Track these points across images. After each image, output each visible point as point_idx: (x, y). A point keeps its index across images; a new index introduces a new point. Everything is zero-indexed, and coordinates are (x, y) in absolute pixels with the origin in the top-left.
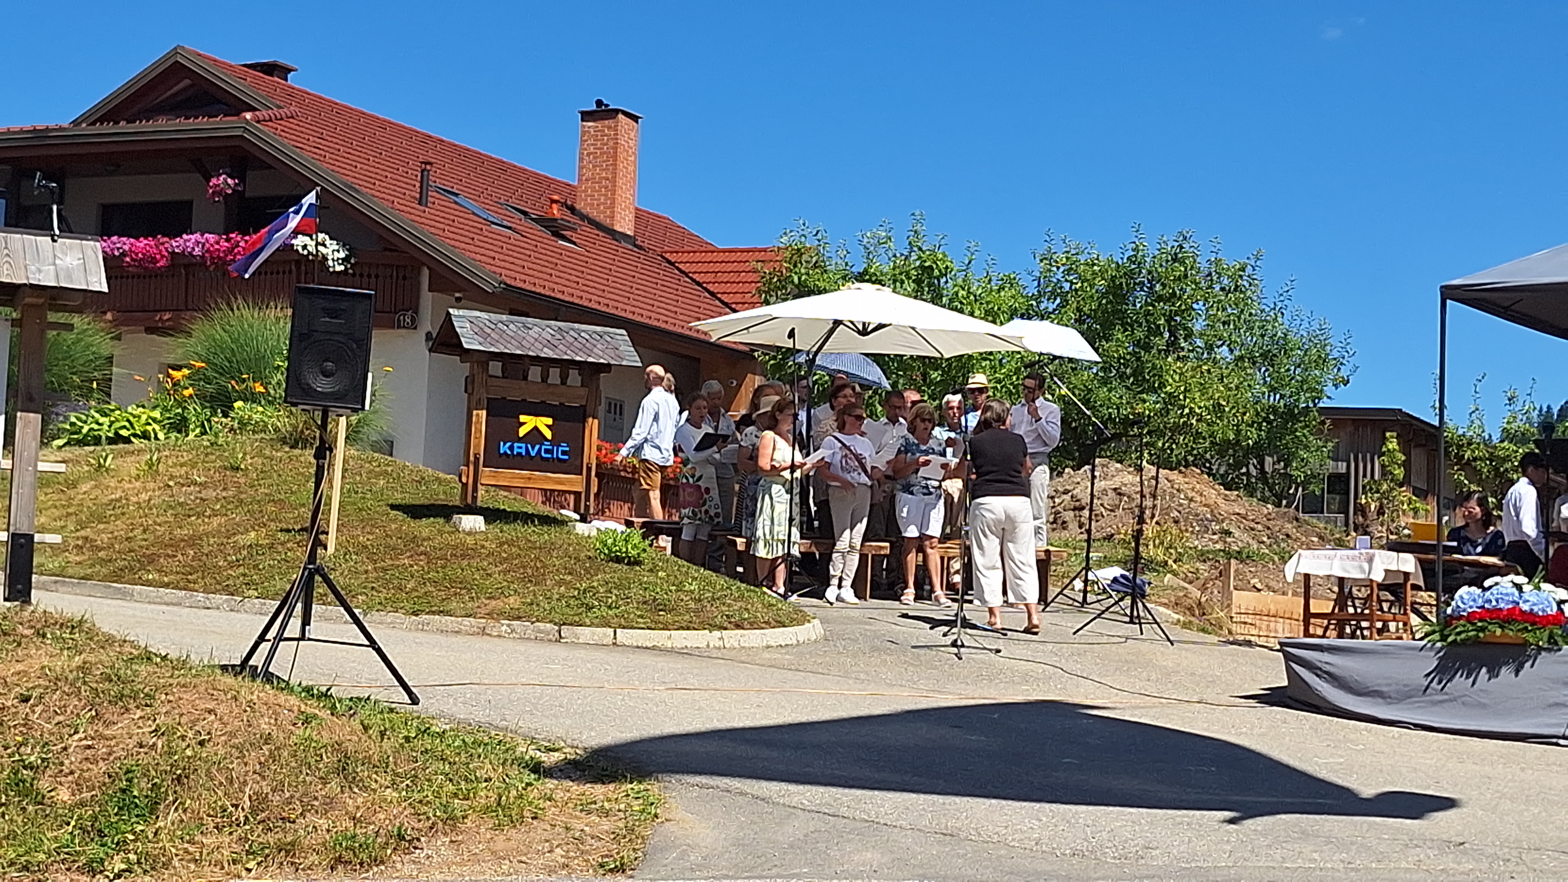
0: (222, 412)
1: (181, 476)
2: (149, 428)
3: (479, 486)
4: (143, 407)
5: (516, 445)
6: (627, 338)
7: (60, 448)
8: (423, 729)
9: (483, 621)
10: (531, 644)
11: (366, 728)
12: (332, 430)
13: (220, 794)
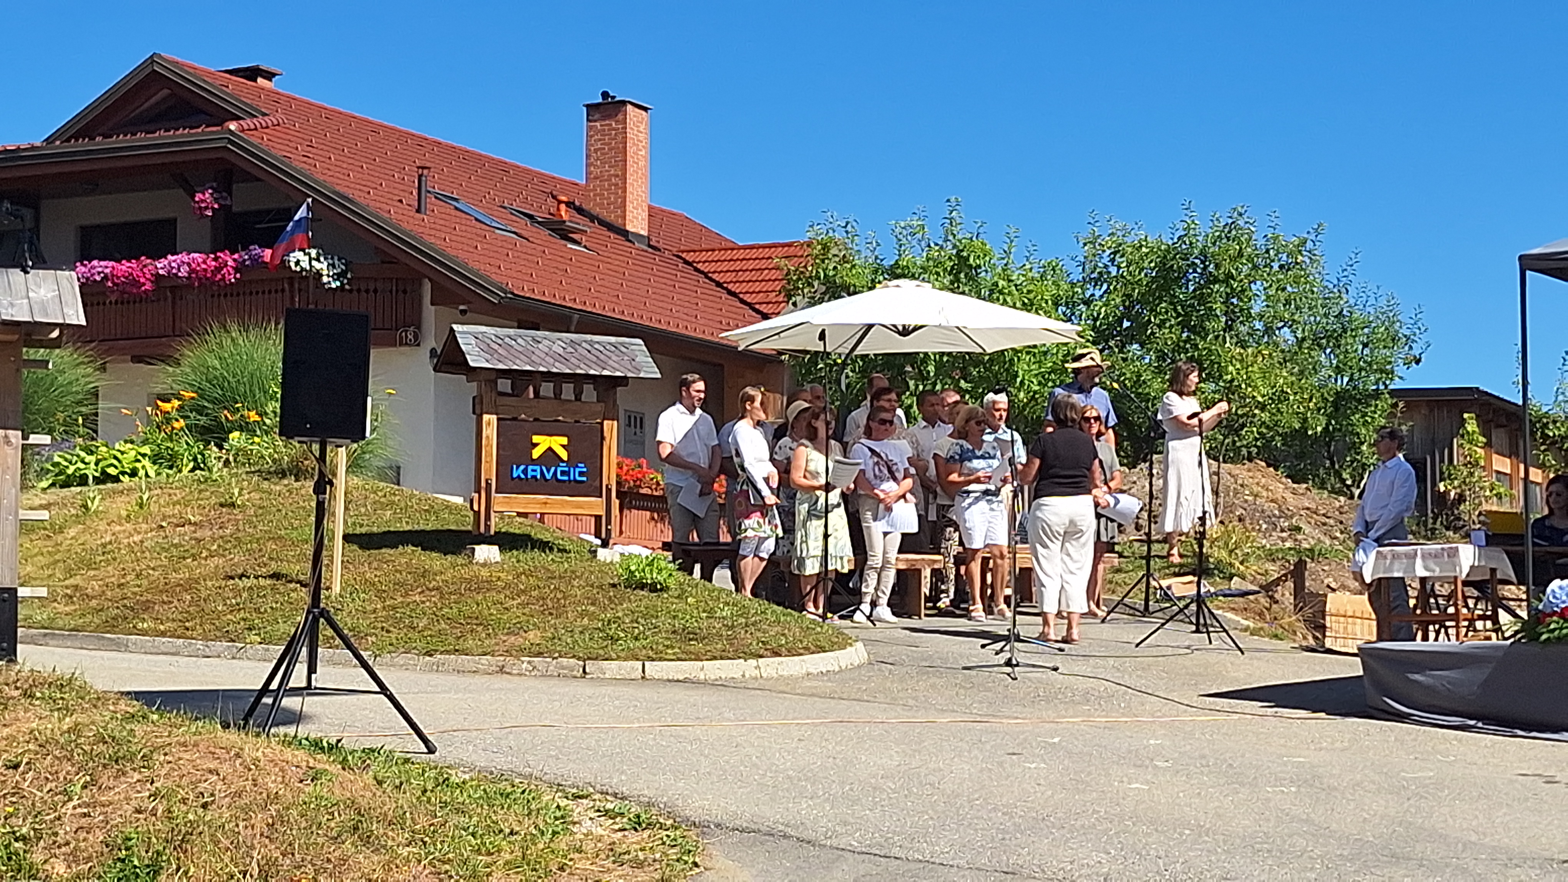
0: (216, 444)
1: (174, 516)
2: (138, 465)
3: (493, 515)
4: (132, 442)
5: (530, 468)
6: (645, 348)
7: (44, 490)
8: (441, 778)
9: (502, 658)
10: (555, 681)
11: (380, 783)
12: (332, 461)
13: (227, 860)
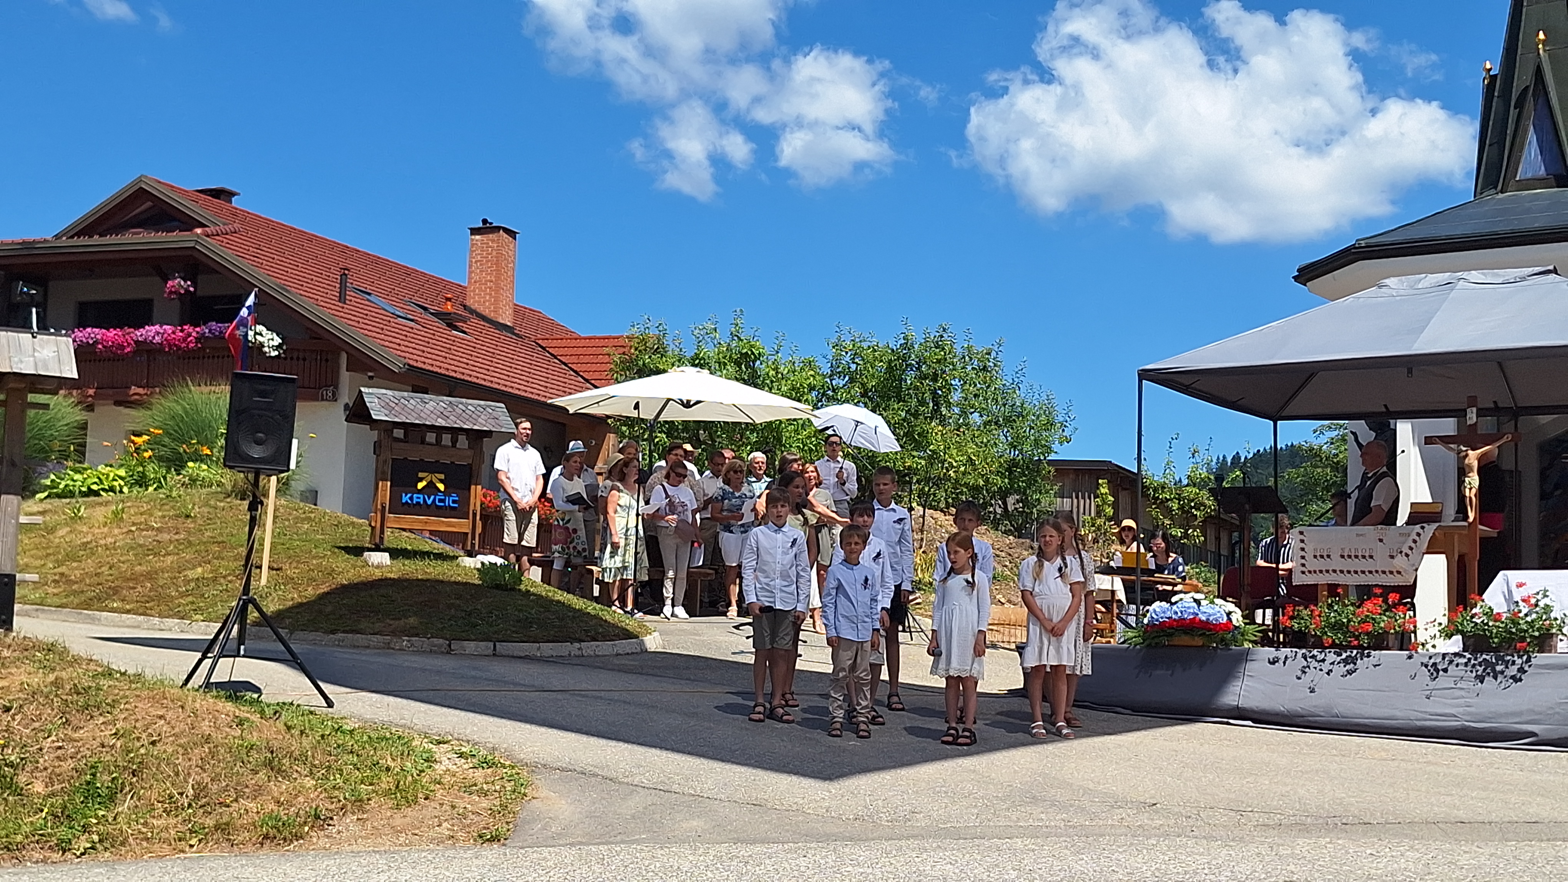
0: (175, 470)
1: (141, 523)
2: (115, 483)
3: (386, 529)
4: (111, 466)
5: (415, 495)
6: (505, 409)
7: (41, 500)
8: (336, 726)
9: (389, 637)
10: (427, 656)
11: (289, 728)
12: (264, 486)
13: (168, 784)
